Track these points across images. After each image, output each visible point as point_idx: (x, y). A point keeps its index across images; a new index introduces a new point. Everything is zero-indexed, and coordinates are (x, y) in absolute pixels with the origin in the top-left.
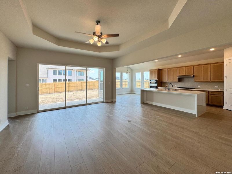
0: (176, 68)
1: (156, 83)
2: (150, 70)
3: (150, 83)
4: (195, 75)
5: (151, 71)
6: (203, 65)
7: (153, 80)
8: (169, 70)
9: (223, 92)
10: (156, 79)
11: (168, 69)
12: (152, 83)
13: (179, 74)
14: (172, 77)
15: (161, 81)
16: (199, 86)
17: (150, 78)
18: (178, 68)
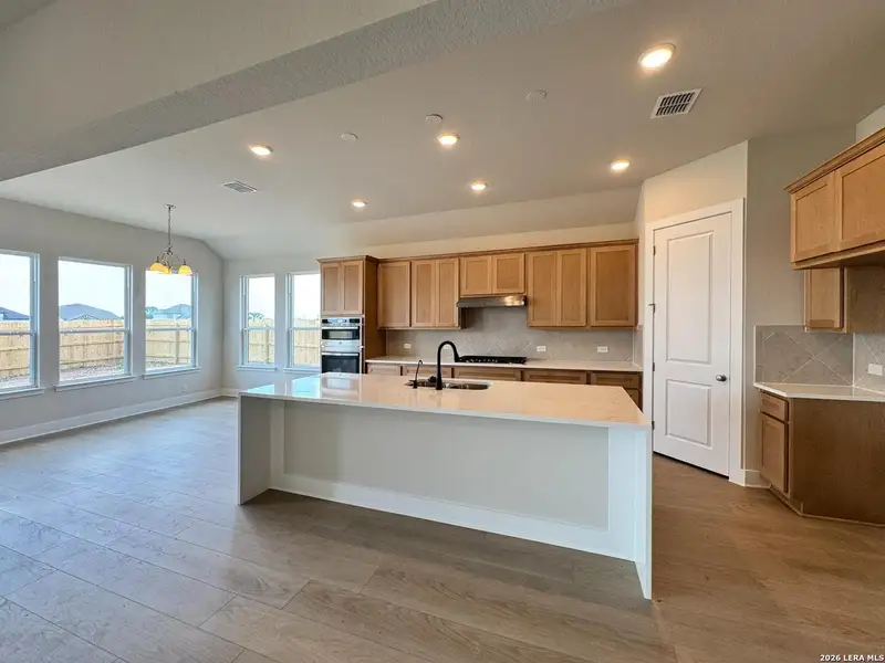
0: (452, 256)
1: (355, 335)
2: (323, 262)
3: (326, 335)
4: (530, 295)
5: (331, 271)
6: (564, 252)
7: (340, 320)
8: (421, 266)
9: (639, 375)
10: (359, 313)
11: (415, 264)
12: (332, 334)
13: (462, 293)
14: (434, 302)
15: (380, 325)
16: (541, 349)
17: (324, 307)
18: (459, 256)
